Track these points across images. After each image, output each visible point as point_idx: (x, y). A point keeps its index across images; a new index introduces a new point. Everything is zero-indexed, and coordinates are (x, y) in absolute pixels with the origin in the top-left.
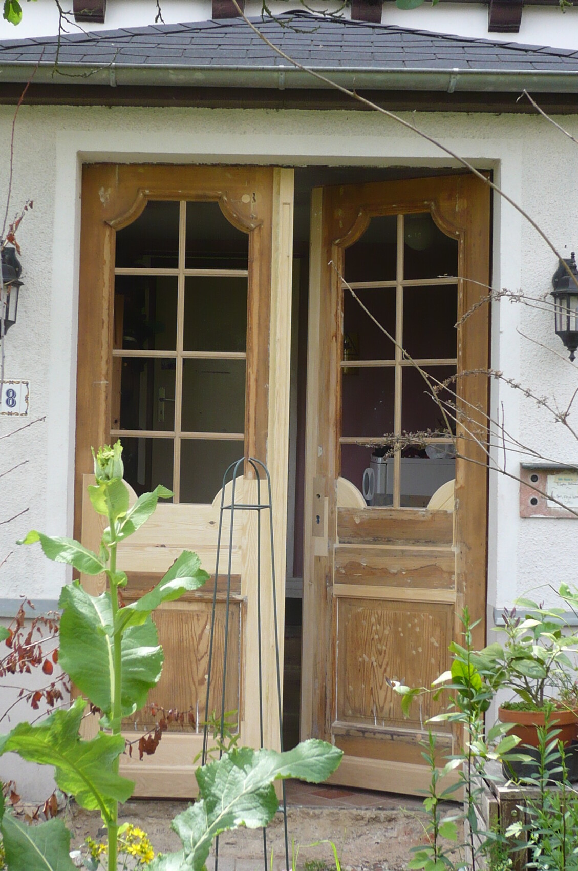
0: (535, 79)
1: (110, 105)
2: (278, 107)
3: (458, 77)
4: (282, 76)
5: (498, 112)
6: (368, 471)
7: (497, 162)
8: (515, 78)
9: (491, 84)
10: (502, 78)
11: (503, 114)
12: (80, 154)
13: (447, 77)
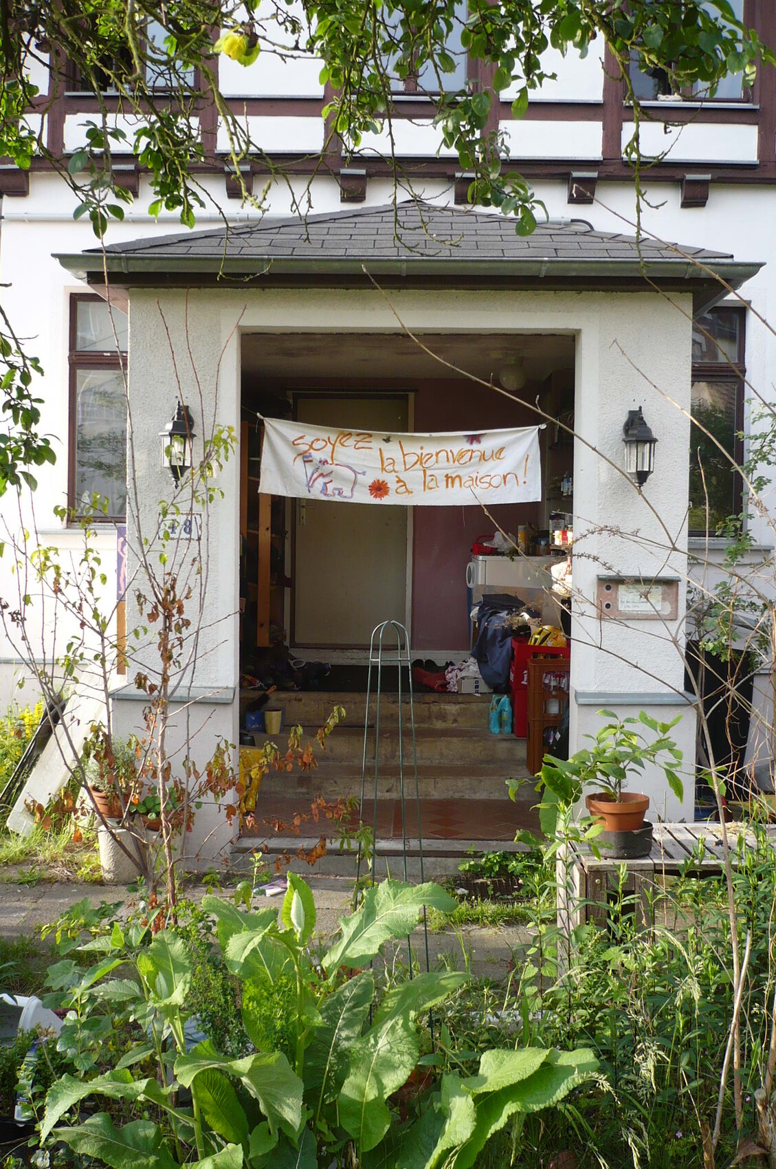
0: (611, 266)
1: (263, 288)
2: (400, 288)
3: (548, 265)
4: (404, 265)
5: (580, 291)
6: (470, 564)
7: (579, 331)
8: (594, 265)
9: (575, 270)
10: (583, 265)
11: (584, 293)
12: (239, 327)
13: (539, 265)
